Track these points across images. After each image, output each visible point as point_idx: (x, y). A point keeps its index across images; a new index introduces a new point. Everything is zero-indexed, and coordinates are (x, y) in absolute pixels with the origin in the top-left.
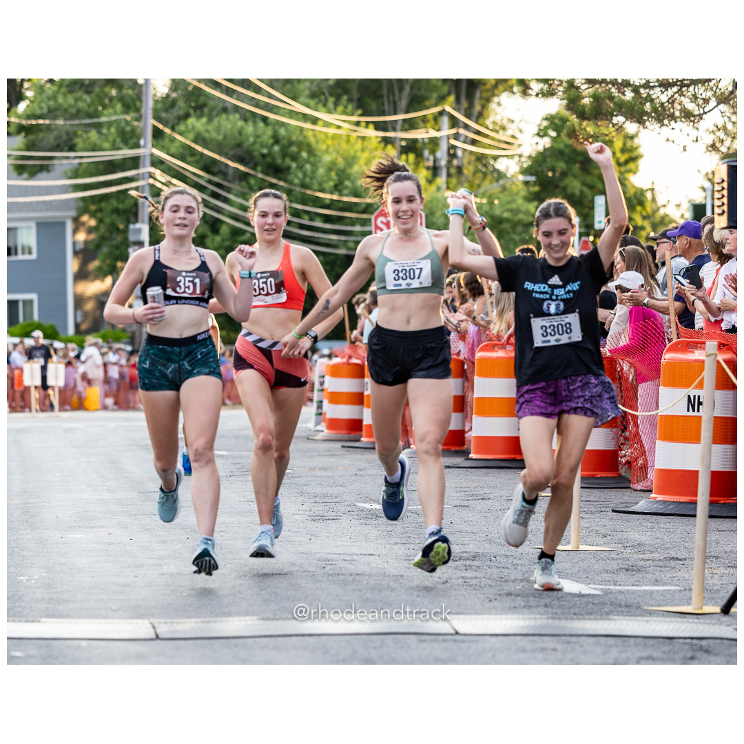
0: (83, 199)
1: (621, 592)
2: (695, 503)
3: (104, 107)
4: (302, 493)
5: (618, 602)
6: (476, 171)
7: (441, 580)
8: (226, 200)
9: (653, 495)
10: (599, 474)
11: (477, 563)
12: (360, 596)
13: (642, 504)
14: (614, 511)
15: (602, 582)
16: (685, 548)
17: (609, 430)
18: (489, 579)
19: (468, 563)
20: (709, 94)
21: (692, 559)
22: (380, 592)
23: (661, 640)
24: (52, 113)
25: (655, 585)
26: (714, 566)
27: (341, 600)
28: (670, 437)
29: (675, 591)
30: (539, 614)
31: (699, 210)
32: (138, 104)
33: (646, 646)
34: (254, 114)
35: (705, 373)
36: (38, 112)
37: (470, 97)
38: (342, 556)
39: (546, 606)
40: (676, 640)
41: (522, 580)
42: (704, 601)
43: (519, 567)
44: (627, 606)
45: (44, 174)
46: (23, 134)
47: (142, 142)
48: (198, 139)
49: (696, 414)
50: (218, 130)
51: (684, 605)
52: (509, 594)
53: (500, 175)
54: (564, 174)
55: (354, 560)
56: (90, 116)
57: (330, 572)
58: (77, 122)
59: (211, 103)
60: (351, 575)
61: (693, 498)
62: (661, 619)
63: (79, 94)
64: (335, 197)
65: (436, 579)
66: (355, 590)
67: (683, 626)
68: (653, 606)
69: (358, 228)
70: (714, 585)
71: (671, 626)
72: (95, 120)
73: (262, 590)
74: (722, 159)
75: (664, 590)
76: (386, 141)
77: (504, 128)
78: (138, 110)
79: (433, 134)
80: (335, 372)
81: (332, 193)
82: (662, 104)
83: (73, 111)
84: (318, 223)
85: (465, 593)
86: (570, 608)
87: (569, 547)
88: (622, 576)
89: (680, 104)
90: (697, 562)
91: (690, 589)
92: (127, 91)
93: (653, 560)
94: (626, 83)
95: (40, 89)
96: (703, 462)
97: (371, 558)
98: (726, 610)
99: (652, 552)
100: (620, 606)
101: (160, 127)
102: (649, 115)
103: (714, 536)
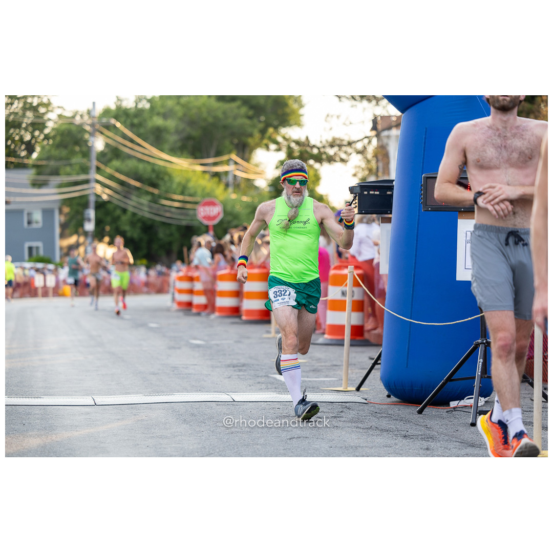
0: (63, 199)
1: (310, 381)
2: (344, 340)
3: (73, 155)
5: (309, 385)
6: (246, 186)
7: (228, 377)
8: (129, 199)
11: (244, 368)
12: (190, 384)
13: (321, 340)
16: (339, 360)
18: (250, 375)
19: (240, 368)
21: (343, 365)
22: (199, 382)
23: (328, 403)
25: (325, 377)
26: (352, 368)
27: (181, 386)
29: (335, 381)
32: (89, 154)
34: (143, 160)
35: (348, 280)
37: (244, 151)
38: (182, 366)
39: (275, 388)
40: (335, 403)
41: (265, 376)
42: (348, 385)
43: (264, 370)
44: (313, 388)
45: (45, 187)
47: (91, 172)
48: (117, 170)
50: (126, 166)
51: (339, 387)
52: (259, 383)
53: (256, 188)
55: (187, 367)
56: (66, 160)
57: (177, 373)
58: (60, 163)
59: (123, 154)
60: (186, 374)
61: (343, 337)
62: (328, 393)
63: (62, 149)
64: (181, 197)
65: (226, 376)
66: (187, 381)
67: (338, 397)
68: (324, 387)
69: (190, 212)
70: (353, 377)
71: (333, 397)
72: (69, 162)
73: (144, 381)
75: (330, 380)
76: (204, 172)
77: (258, 166)
78: (88, 157)
79: (226, 168)
80: (181, 279)
81: (179, 195)
82: (331, 156)
83: (59, 157)
84: (173, 210)
85: (238, 383)
88: (311, 374)
89: (340, 155)
90: (344, 367)
91: (342, 380)
92: (84, 149)
93: (325, 366)
94: (314, 146)
95: (43, 148)
96: (347, 321)
97: (196, 366)
98: (358, 389)
99: (325, 362)
100: (310, 388)
101: (99, 165)
102: (324, 160)
103: (352, 355)
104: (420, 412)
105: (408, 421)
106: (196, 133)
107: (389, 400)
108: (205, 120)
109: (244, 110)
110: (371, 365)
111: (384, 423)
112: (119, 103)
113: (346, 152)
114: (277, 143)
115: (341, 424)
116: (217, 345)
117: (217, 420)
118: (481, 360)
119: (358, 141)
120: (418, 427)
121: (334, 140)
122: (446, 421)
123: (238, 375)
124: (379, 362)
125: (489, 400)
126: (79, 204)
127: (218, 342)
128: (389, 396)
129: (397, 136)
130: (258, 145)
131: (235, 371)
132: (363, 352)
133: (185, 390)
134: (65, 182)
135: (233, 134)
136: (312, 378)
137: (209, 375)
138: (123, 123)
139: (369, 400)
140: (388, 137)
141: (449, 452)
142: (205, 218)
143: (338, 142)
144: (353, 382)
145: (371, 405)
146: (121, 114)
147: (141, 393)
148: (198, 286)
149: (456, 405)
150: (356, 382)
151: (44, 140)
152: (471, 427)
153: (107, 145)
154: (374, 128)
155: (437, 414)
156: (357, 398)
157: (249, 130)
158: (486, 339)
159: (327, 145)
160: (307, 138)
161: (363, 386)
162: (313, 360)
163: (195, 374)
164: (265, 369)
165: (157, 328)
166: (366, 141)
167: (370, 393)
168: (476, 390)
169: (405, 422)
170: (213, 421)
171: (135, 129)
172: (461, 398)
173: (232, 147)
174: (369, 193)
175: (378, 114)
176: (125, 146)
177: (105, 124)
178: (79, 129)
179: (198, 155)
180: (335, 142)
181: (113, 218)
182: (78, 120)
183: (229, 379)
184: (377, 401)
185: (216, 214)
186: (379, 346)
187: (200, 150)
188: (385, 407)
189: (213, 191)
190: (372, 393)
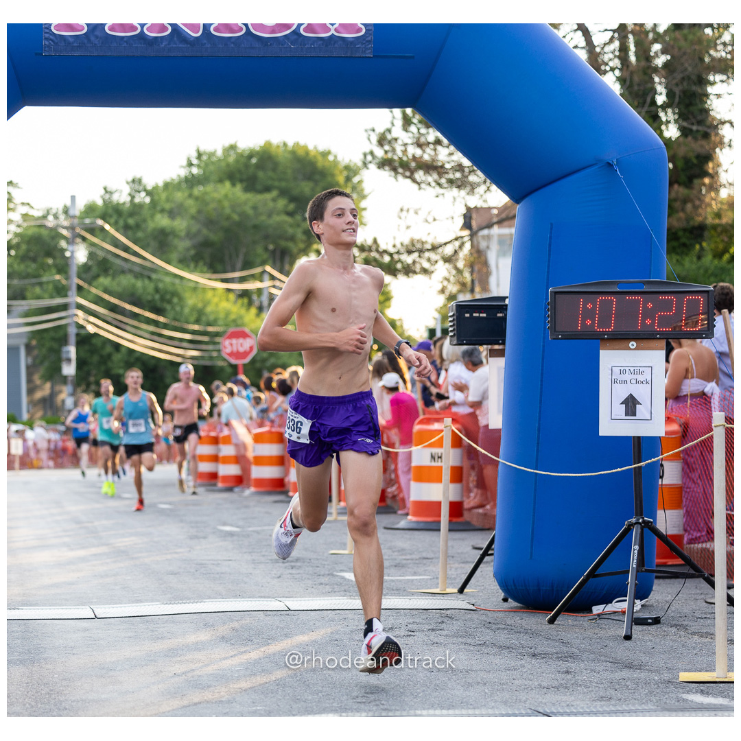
0: (32, 332)
1: (393, 581)
2: (439, 522)
3: (44, 271)
4: (182, 521)
5: (391, 587)
7: (277, 576)
11: (298, 564)
12: (225, 587)
13: (402, 524)
14: (385, 528)
16: (433, 551)
18: (307, 574)
19: (293, 564)
20: (438, 257)
21: (438, 558)
22: (237, 584)
23: (421, 611)
25: (413, 575)
26: (451, 562)
27: (213, 590)
28: (419, 479)
29: (427, 579)
30: (341, 596)
31: (432, 332)
32: (67, 268)
33: (411, 615)
38: (212, 562)
39: (345, 591)
40: (430, 611)
41: (329, 575)
42: (446, 585)
43: (326, 567)
44: (397, 590)
47: (70, 293)
48: (106, 291)
49: (436, 464)
50: (118, 284)
51: (434, 588)
52: (322, 584)
55: (219, 564)
56: (35, 277)
57: (204, 572)
58: (27, 281)
59: (114, 268)
60: (218, 573)
61: (438, 519)
62: (420, 597)
63: (28, 263)
64: (196, 327)
65: (274, 575)
66: (221, 583)
67: (434, 602)
68: (413, 589)
69: (211, 348)
70: (452, 574)
71: (427, 601)
72: (38, 280)
73: (161, 584)
75: (420, 579)
76: (229, 290)
78: (67, 272)
79: (258, 285)
81: (194, 324)
82: (408, 265)
83: (24, 274)
85: (292, 584)
89: (421, 264)
90: (441, 560)
91: (437, 578)
92: (59, 261)
93: (412, 560)
94: (385, 251)
96: (444, 496)
97: (230, 562)
98: (461, 591)
99: (411, 554)
100: (393, 590)
101: (81, 283)
102: (400, 271)
103: (450, 543)
104: (552, 621)
105: (534, 634)
106: (214, 237)
107: (506, 605)
108: (228, 218)
109: (282, 203)
110: (478, 557)
111: (502, 638)
112: (107, 196)
113: (429, 260)
115: (442, 639)
116: (258, 532)
117: (268, 636)
118: (637, 547)
119: (446, 244)
120: (550, 642)
121: (412, 243)
122: (589, 633)
123: (290, 574)
124: (490, 552)
125: (647, 604)
126: (53, 339)
127: (259, 528)
128: (505, 600)
129: (500, 236)
131: (286, 568)
132: (463, 539)
133: (220, 596)
134: (33, 307)
135: (267, 237)
136: (395, 576)
137: (250, 574)
138: (115, 225)
139: (478, 605)
140: (488, 237)
141: (599, 676)
142: (231, 354)
143: (419, 246)
144: (453, 581)
145: (482, 612)
146: (111, 212)
147: (157, 601)
148: (227, 450)
149: (601, 611)
152: (625, 641)
153: (91, 256)
154: (467, 225)
155: (575, 623)
156: (461, 603)
157: (290, 231)
158: (643, 518)
159: (402, 250)
160: (375, 241)
161: (468, 586)
162: (394, 552)
163: (230, 574)
164: (328, 565)
165: (170, 510)
166: (457, 244)
167: (478, 596)
168: (630, 589)
169: (531, 636)
170: (263, 638)
171: (130, 233)
172: (607, 601)
173: (265, 256)
174: (471, 315)
175: (472, 205)
176: (117, 256)
177: (89, 226)
178: (53, 233)
179: (219, 267)
180: (413, 245)
181: (102, 357)
182: (50, 222)
183: (279, 579)
184: (489, 606)
185: (248, 349)
186: (489, 529)
187: (222, 261)
188: (501, 615)
189: (241, 317)
190: (481, 596)
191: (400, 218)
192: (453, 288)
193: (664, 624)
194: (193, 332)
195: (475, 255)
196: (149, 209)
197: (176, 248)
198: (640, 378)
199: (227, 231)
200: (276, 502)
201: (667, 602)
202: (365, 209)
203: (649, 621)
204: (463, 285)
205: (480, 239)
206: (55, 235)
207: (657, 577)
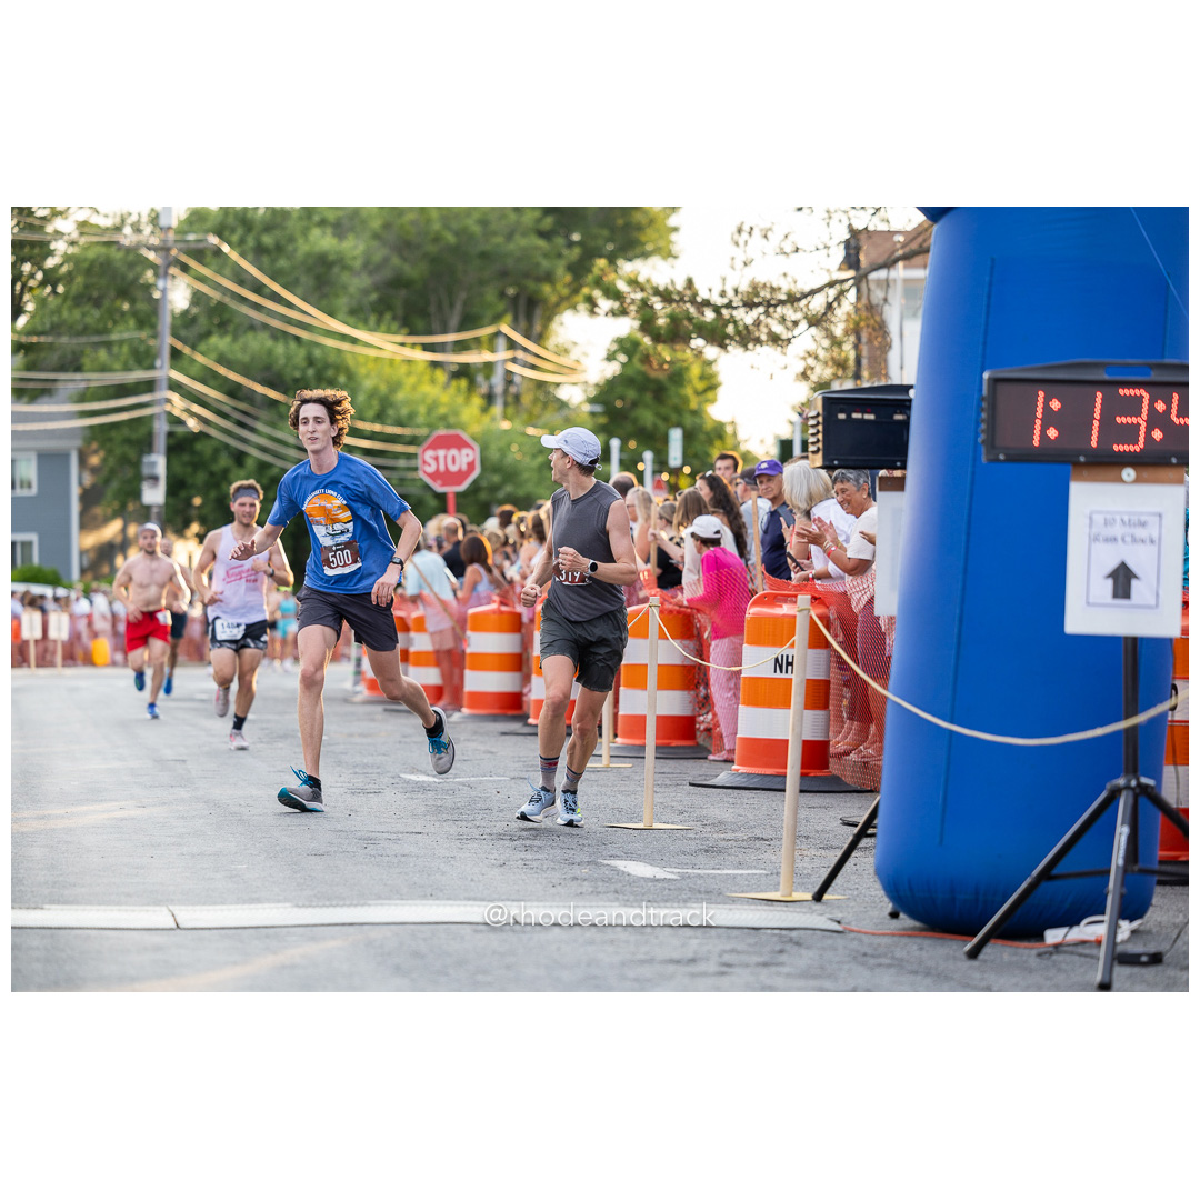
0: (91, 427)
1: (700, 876)
2: (784, 776)
3: (115, 322)
4: (339, 763)
5: (698, 887)
6: (536, 400)
7: (498, 863)
8: (252, 430)
9: (735, 767)
10: (675, 743)
11: (537, 843)
12: (407, 880)
13: (723, 777)
14: (691, 784)
15: (678, 865)
16: (771, 826)
17: (686, 693)
18: (552, 861)
19: (528, 843)
20: (799, 316)
21: (780, 839)
22: (429, 875)
23: (746, 930)
24: (55, 329)
25: (738, 868)
26: (804, 846)
27: (385, 884)
28: (755, 701)
29: (761, 875)
30: (610, 901)
31: (786, 448)
32: (153, 320)
33: (729, 937)
34: (285, 334)
36: (40, 328)
37: (529, 317)
38: (385, 835)
39: (616, 892)
40: (762, 931)
41: (589, 863)
43: (585, 849)
44: (707, 893)
45: (46, 399)
46: (23, 351)
47: (158, 363)
48: (222, 360)
49: (784, 675)
50: (244, 349)
51: (771, 891)
52: (575, 879)
53: (563, 405)
54: (635, 404)
55: (398, 839)
56: (98, 332)
57: (373, 853)
58: (83, 340)
59: (237, 320)
60: (396, 856)
61: (782, 771)
62: (746, 907)
63: (87, 308)
64: (377, 427)
65: (493, 862)
66: (400, 873)
67: (771, 915)
68: (736, 892)
69: (402, 463)
70: (804, 868)
71: (757, 914)
72: (104, 338)
73: (296, 872)
74: (815, 390)
75: (749, 874)
76: (435, 365)
77: (566, 351)
78: (153, 326)
79: (487, 356)
81: (373, 422)
82: (746, 327)
83: (80, 327)
85: (525, 877)
86: (643, 895)
87: (641, 826)
88: (701, 858)
89: (769, 326)
90: (785, 842)
91: (778, 874)
92: (142, 306)
93: (736, 840)
94: (707, 303)
95: (42, 303)
96: (793, 730)
97: (419, 836)
98: (818, 897)
99: (734, 831)
100: (700, 892)
101: (179, 345)
102: (731, 338)
103: (803, 813)
104: (973, 954)
105: (944, 977)
106: (412, 271)
107: (895, 924)
108: (437, 239)
110: (851, 838)
113: (783, 320)
114: (616, 295)
115: (779, 981)
116: (470, 787)
118: (1124, 830)
119: (813, 292)
121: (755, 289)
122: (1037, 977)
123: (522, 859)
124: (870, 831)
125: (1142, 928)
126: (128, 441)
127: (472, 780)
128: (894, 915)
129: (906, 281)
130: (566, 302)
131: (515, 848)
132: (827, 808)
133: (397, 895)
134: (93, 384)
135: (504, 274)
136: (706, 869)
137: (453, 857)
138: (239, 245)
139: (849, 923)
140: (887, 284)
142: (435, 476)
143: (766, 294)
144: (805, 881)
145: (853, 935)
146: (236, 223)
147: (286, 900)
148: (422, 642)
149: (1059, 939)
150: (813, 879)
151: (43, 284)
153: (197, 298)
154: (851, 261)
155: (1014, 958)
156: (817, 918)
157: (545, 264)
158: (1138, 779)
159: (737, 302)
160: (690, 283)
161: (830, 889)
162: (706, 826)
163: (417, 857)
164: (589, 846)
166: (832, 293)
167: (847, 906)
168: (1111, 902)
169: (935, 979)
171: (265, 259)
172: (1072, 920)
173: (501, 306)
174: (849, 416)
175: (859, 226)
176: (243, 300)
177: (193, 246)
178: (131, 257)
179: (420, 324)
180: (757, 295)
181: (212, 474)
182: (128, 237)
183: (502, 869)
184: (867, 926)
185: (464, 467)
186: (871, 791)
187: (424, 313)
188: (885, 941)
189: (456, 413)
190: (853, 907)
191: (737, 244)
192: (823, 372)
193: (1168, 965)
194: (372, 436)
195: (864, 314)
196: (300, 218)
197: (345, 287)
198: (1141, 533)
199: (434, 260)
200: (504, 734)
201: (1175, 925)
202: (675, 229)
203: (1144, 959)
204: (841, 364)
205: (872, 286)
206: (135, 259)
207: (1160, 883)
